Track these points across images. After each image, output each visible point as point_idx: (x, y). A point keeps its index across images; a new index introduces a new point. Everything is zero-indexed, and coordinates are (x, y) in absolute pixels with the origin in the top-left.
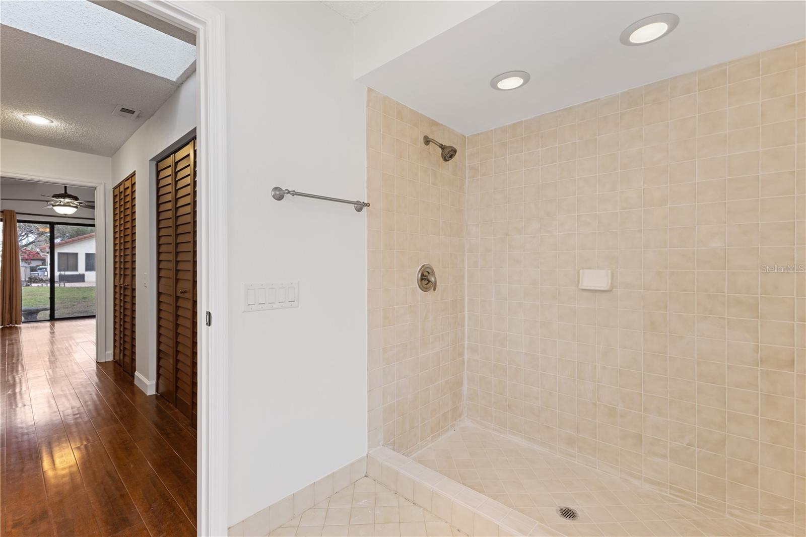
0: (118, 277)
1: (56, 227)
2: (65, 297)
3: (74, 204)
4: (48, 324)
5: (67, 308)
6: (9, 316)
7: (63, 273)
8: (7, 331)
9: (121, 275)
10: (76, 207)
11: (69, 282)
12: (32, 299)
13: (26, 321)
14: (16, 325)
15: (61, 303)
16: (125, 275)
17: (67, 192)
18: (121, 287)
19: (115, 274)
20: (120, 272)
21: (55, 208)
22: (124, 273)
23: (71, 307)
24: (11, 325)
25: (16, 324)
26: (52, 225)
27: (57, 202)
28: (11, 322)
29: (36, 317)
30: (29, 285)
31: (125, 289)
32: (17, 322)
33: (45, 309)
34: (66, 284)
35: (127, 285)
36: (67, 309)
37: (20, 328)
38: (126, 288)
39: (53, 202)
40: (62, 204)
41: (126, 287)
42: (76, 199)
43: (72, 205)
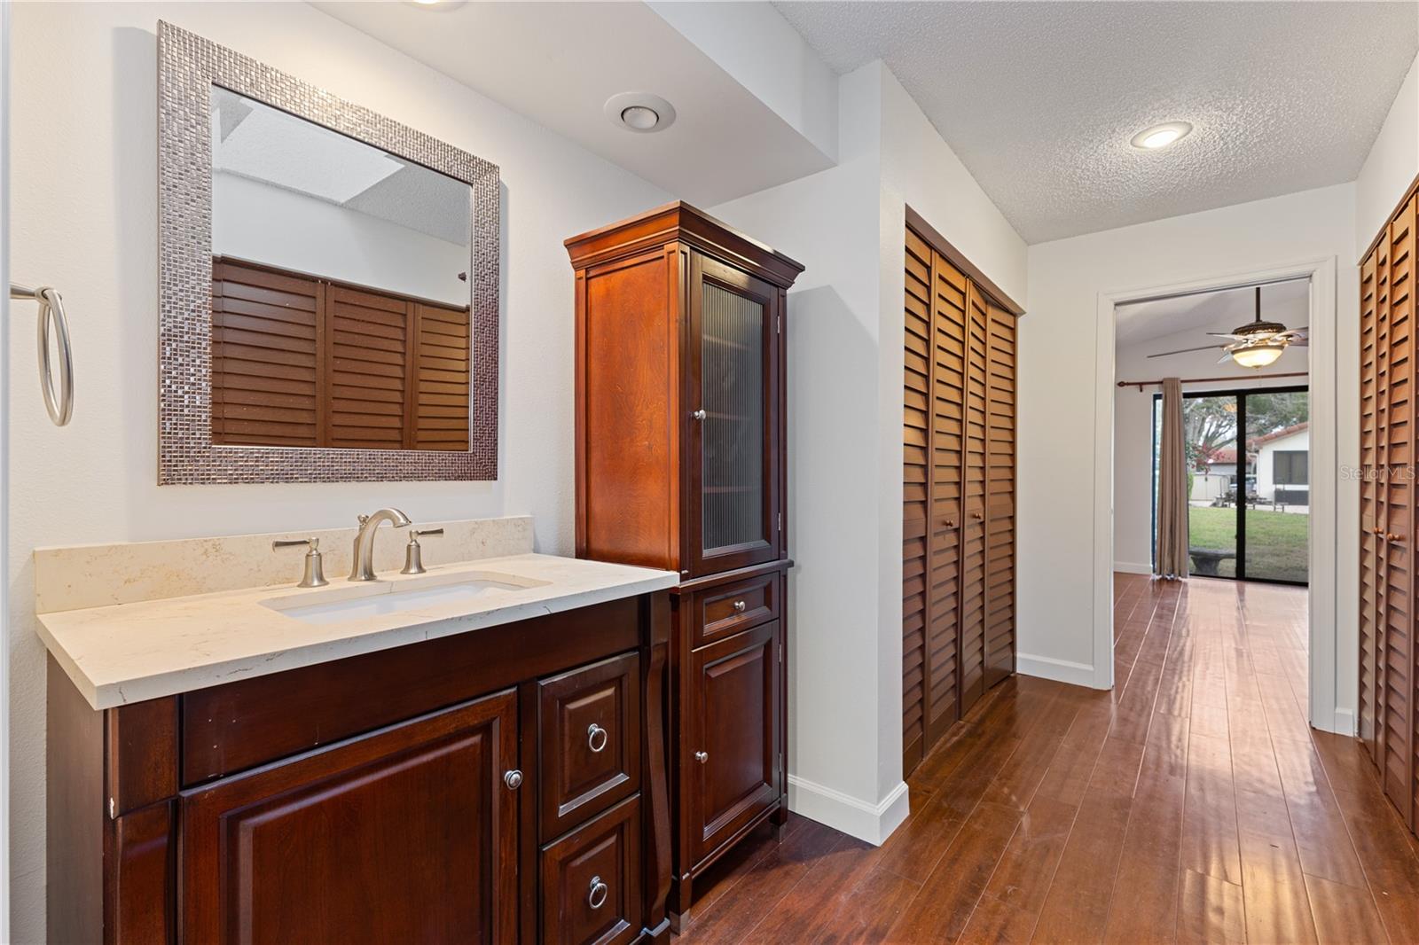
0: (1371, 508)
1: (1249, 398)
2: (1279, 533)
3: (1275, 340)
4: (1233, 585)
5: (1278, 555)
6: (1170, 560)
7: (1280, 487)
8: (1165, 587)
9: (1379, 504)
10: (1281, 347)
11: (1291, 503)
12: (1224, 531)
13: (1198, 573)
14: (1180, 578)
15: (1270, 544)
16: (1393, 508)
17: (1261, 319)
18: (1379, 540)
19: (1364, 502)
20: (1378, 494)
21: (1236, 357)
22: (1389, 499)
23: (1286, 555)
24: (1172, 576)
25: (1180, 575)
26: (1241, 395)
27: (1240, 343)
28: (1173, 572)
29: (1215, 568)
30: (1226, 506)
31: (1392, 547)
32: (1182, 573)
33: (1229, 556)
34: (1286, 507)
35: (1399, 540)
36: (1276, 558)
37: (1186, 584)
38: (1395, 547)
39: (1232, 346)
40: (1250, 345)
41: (1394, 542)
42: (1279, 328)
43: (1270, 344)
